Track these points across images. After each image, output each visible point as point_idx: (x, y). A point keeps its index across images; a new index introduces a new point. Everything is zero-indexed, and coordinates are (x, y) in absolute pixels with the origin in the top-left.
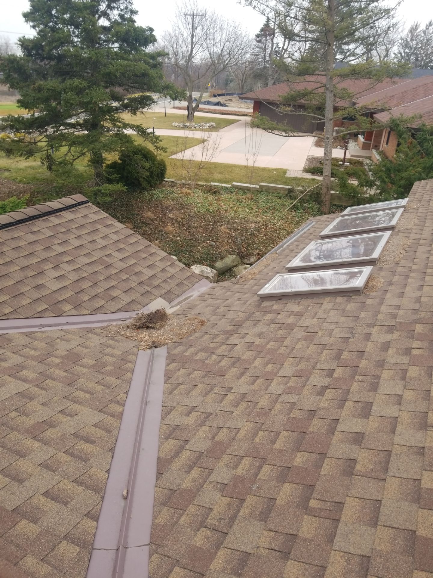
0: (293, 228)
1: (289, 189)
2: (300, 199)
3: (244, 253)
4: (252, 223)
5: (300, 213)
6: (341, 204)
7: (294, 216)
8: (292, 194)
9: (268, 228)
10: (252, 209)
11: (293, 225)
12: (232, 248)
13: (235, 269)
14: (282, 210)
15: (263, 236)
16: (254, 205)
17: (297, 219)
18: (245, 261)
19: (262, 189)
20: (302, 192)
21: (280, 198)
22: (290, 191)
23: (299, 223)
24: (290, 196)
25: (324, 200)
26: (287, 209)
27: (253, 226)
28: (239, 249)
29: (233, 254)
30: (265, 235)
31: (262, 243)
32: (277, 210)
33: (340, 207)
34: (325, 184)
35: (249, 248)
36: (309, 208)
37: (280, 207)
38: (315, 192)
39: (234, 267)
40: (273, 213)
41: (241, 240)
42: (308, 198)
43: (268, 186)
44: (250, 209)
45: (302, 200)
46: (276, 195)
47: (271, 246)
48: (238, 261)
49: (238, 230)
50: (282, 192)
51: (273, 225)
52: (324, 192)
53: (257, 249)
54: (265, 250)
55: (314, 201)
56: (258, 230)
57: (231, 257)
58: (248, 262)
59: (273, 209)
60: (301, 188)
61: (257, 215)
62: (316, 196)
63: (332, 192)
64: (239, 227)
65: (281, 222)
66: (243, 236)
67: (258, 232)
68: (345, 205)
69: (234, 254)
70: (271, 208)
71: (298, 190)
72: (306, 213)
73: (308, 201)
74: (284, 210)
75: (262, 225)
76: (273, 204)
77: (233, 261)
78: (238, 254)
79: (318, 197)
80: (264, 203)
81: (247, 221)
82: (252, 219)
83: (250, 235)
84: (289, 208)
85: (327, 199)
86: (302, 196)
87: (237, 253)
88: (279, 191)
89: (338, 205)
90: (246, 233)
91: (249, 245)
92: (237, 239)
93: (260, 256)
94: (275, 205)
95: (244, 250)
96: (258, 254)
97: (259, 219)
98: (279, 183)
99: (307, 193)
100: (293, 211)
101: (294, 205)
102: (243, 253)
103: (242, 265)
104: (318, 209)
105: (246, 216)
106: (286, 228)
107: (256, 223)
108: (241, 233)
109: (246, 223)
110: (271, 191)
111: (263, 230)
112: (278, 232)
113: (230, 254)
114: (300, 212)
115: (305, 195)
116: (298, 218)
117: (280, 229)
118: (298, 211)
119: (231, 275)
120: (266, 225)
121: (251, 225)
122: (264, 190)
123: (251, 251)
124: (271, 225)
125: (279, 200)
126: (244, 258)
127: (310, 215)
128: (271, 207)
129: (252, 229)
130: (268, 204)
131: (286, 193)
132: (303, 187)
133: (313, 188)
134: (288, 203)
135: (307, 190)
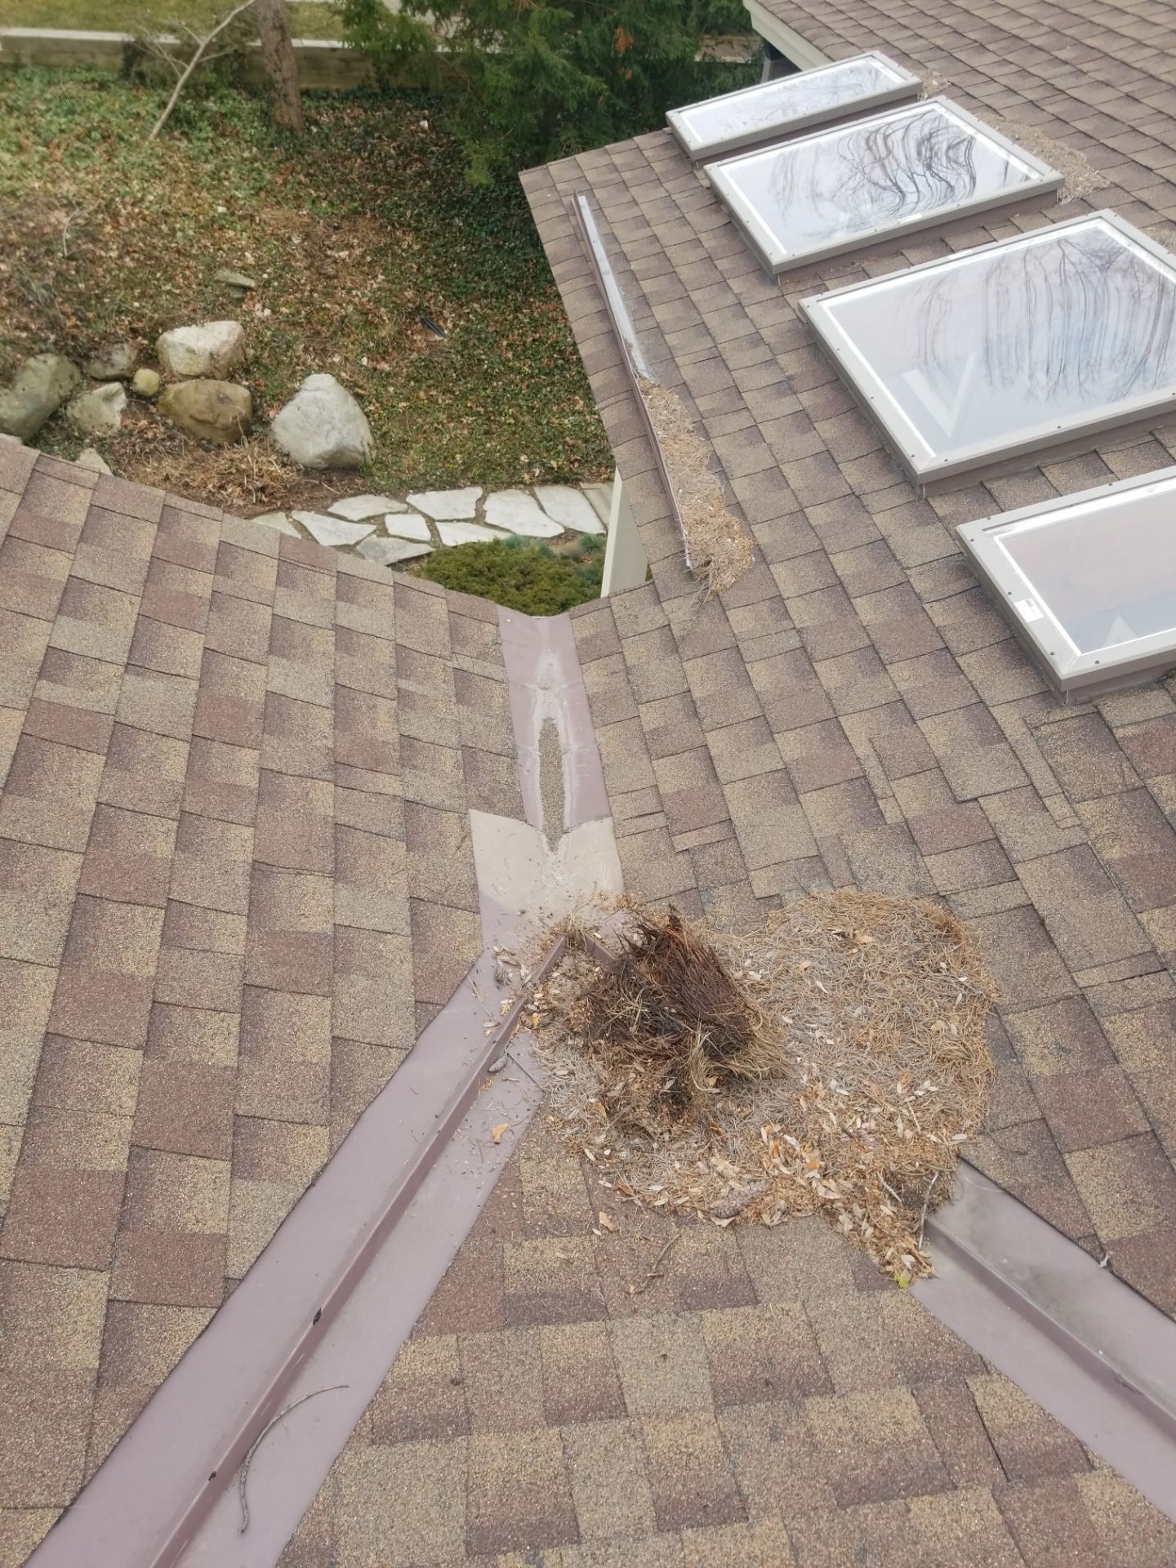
0: (211, 206)
1: (126, 46)
2: (185, 87)
3: (82, 339)
4: (50, 207)
5: (206, 140)
6: (323, 86)
7: (191, 153)
8: (145, 66)
9: (122, 220)
10: (21, 148)
11: (204, 194)
12: (26, 328)
13: (74, 411)
14: (135, 138)
15: (120, 257)
16: (18, 129)
17: (209, 167)
18: (96, 368)
19: (18, 57)
20: (184, 53)
21: (103, 86)
22: (133, 54)
23: (220, 180)
24: (141, 76)
25: (278, 76)
26: (155, 131)
27: (66, 221)
28: (54, 325)
29: (42, 352)
30: (126, 250)
31: (129, 284)
32: (121, 138)
33: (325, 99)
34: (270, 15)
35: (90, 315)
36: (224, 115)
37: (125, 123)
38: (229, 50)
39: (65, 401)
40: (111, 155)
41: (46, 287)
42: (211, 77)
43: (39, 40)
44: (14, 148)
45: (194, 90)
46: (85, 75)
47: (169, 292)
48: (72, 377)
49: (14, 246)
50: (101, 60)
51: (133, 205)
52: (271, 48)
53: (119, 312)
54: (155, 311)
55: (232, 85)
56: (89, 232)
57: (42, 366)
58: (110, 372)
59: (105, 138)
60: (170, 39)
61: (53, 170)
62: (236, 65)
63: (296, 43)
64: (13, 237)
65: (159, 189)
66: (44, 269)
67: (94, 240)
68: (338, 91)
69: (48, 351)
70: (96, 135)
71: (164, 45)
72: (223, 135)
73: (210, 89)
74: (144, 138)
75: (96, 212)
76: (96, 117)
77: (55, 380)
78: (60, 348)
79: (241, 66)
80: (57, 114)
81: (30, 205)
82: (46, 192)
83: (71, 258)
84: (158, 125)
85: (286, 74)
86: (189, 69)
87: (55, 343)
88: (89, 60)
89: (316, 90)
90: (49, 253)
91: (83, 299)
92: (25, 284)
93: (144, 337)
94: (103, 119)
95: (76, 326)
96: (134, 332)
97: (68, 188)
98: (73, 21)
99: (203, 55)
100: (177, 133)
101: (174, 111)
102: (74, 338)
103: (91, 388)
104: (260, 118)
105: (17, 185)
106: (186, 210)
107: (69, 205)
108: (32, 259)
109: (27, 212)
110: (54, 59)
111: (108, 229)
112: (164, 227)
113: (30, 353)
114: (203, 135)
115: (198, 66)
116: (207, 161)
117: (165, 214)
118: (196, 133)
119: (68, 438)
120: (109, 208)
121: (53, 220)
122: (25, 60)
123: (101, 327)
124: (124, 205)
125: (103, 94)
126: (87, 357)
127: (243, 145)
128: (95, 129)
129: (67, 236)
130: (77, 118)
131: (119, 61)
132: (172, 30)
133: (216, 35)
134: (146, 104)
135: (198, 47)
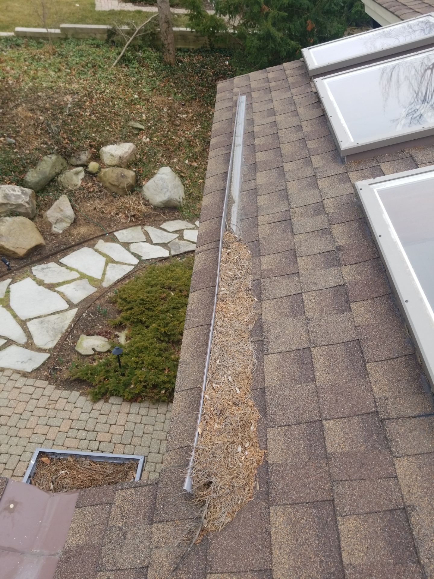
0: (132, 95)
1: (109, 30)
2: (129, 46)
3: (69, 149)
4: (66, 94)
5: (135, 68)
6: (187, 47)
7: (128, 73)
8: (115, 38)
9: (94, 100)
10: (60, 70)
11: (130, 90)
12: (46, 143)
13: (61, 178)
14: (106, 66)
15: (90, 115)
16: (60, 63)
17: (134, 79)
18: (73, 161)
19: (67, 35)
20: (129, 33)
21: (98, 46)
22: (111, 33)
23: (138, 84)
24: (113, 42)
25: (166, 42)
26: (114, 64)
27: (70, 99)
28: (58, 142)
29: (51, 154)
30: (92, 113)
31: (91, 126)
32: (100, 67)
33: (187, 52)
34: (163, 17)
35: (74, 139)
36: (144, 58)
37: (103, 61)
38: (149, 32)
39: (58, 174)
40: (95, 74)
41: (57, 127)
42: (140, 42)
43: (75, 28)
44: (57, 70)
45: (133, 47)
46: (91, 42)
47: (108, 130)
48: (62, 164)
49: (47, 109)
50: (98, 36)
51: (100, 94)
52: (163, 30)
53: (86, 138)
54: (100, 138)
55: (149, 46)
56: (79, 105)
57: (49, 160)
58: (79, 163)
59: (93, 67)
60: (126, 28)
61: (70, 79)
62: (151, 38)
63: (175, 29)
64: (48, 105)
65: (112, 87)
66: (58, 119)
67: (81, 108)
68: (193, 49)
69: (53, 153)
70: (90, 65)
71: (122, 30)
72: (143, 66)
73: (140, 47)
74: (110, 67)
75: (84, 96)
76: (91, 58)
77: (54, 166)
78: (58, 152)
79: (153, 38)
80: (76, 57)
81: (57, 93)
82: (65, 87)
83: (70, 115)
84: (116, 61)
85: (169, 41)
86: (131, 39)
87: (57, 150)
88: (94, 36)
89: (184, 49)
90: (61, 113)
91: (72, 132)
92: (49, 125)
93: (95, 148)
94: (94, 59)
95: (67, 143)
96: (91, 146)
97: (75, 86)
98: (91, 21)
99: (137, 34)
100: (123, 65)
101: (123, 56)
102: (66, 148)
103: (70, 169)
104: (159, 60)
105: (53, 84)
106: (121, 96)
107: (73, 93)
108: (54, 115)
109: (56, 96)
110: (80, 36)
111: (88, 103)
112: (110, 103)
113: (46, 154)
114: (134, 66)
115: (135, 38)
116: (134, 77)
117: (113, 98)
118: (131, 65)
119: (57, 190)
120: (90, 96)
121: (65, 99)
122: (69, 36)
123: (78, 144)
124: (96, 93)
125: (97, 49)
126: (69, 156)
127: (150, 70)
128: (90, 63)
129: (70, 106)
130: (83, 58)
131: (105, 36)
132: (128, 24)
133: (144, 26)
134: (112, 53)
135: (136, 30)
